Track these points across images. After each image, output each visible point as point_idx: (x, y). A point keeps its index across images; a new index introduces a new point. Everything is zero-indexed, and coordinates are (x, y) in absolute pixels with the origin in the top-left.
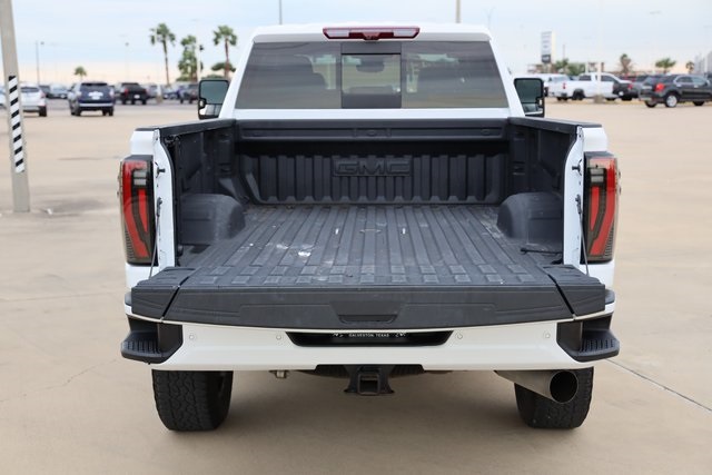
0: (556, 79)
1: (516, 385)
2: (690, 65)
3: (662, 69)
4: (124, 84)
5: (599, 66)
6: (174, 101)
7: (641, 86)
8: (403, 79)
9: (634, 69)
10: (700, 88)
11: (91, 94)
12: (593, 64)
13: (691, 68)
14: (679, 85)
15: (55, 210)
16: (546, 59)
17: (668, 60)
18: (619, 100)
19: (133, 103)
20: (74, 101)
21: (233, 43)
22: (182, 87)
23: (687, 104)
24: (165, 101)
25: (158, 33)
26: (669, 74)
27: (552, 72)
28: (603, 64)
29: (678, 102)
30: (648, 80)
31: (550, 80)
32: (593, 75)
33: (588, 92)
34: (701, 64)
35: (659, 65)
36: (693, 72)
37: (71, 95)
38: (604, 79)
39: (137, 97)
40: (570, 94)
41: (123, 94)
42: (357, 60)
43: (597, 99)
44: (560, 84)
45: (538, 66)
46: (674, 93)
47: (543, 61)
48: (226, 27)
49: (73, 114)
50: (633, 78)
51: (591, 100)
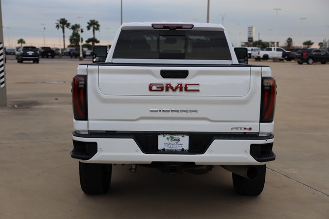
0: (255, 50)
1: (233, 173)
2: (321, 44)
3: (306, 46)
4: (43, 48)
5: (276, 44)
6: (67, 57)
7: (296, 54)
8: (186, 47)
9: (293, 46)
10: (324, 55)
11: (28, 52)
12: (273, 43)
13: (321, 46)
14: (314, 53)
15: (18, 106)
16: (250, 39)
17: (310, 42)
18: (285, 61)
19: (47, 57)
20: (20, 56)
21: (97, 29)
22: (71, 50)
23: (318, 63)
24: (63, 57)
25: (61, 23)
26: (309, 48)
27: (253, 46)
28: (278, 43)
29: (314, 62)
30: (299, 51)
31: (252, 50)
32: (273, 48)
33: (270, 56)
34: (326, 43)
35: (305, 44)
36: (322, 48)
37: (17, 53)
38: (278, 50)
39: (49, 54)
40: (262, 57)
41: (42, 53)
42: (164, 38)
43: (275, 60)
44: (257, 52)
45: (246, 43)
46: (312, 57)
47: (249, 41)
48: (94, 21)
49: (19, 62)
50: (292, 50)
51: (272, 60)
